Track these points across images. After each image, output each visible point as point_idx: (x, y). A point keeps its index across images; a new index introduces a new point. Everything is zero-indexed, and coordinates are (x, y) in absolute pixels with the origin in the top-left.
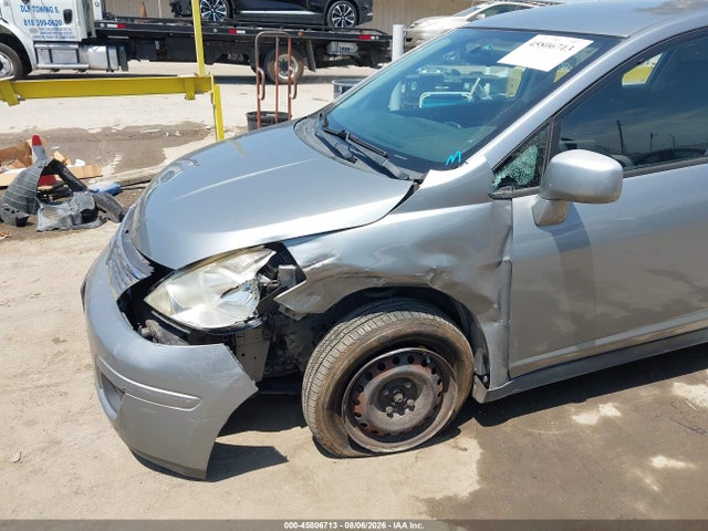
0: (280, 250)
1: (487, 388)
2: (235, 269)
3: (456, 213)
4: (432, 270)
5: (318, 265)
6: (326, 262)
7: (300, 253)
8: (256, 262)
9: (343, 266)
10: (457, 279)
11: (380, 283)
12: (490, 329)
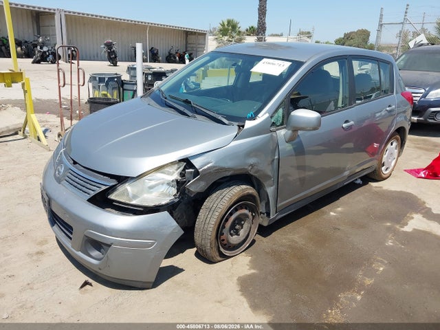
0: (187, 162)
1: (269, 217)
2: (169, 174)
3: (258, 139)
4: (251, 165)
5: (206, 167)
6: (209, 165)
7: (197, 163)
8: (179, 168)
9: (216, 167)
10: (259, 168)
11: (229, 174)
12: (270, 190)
